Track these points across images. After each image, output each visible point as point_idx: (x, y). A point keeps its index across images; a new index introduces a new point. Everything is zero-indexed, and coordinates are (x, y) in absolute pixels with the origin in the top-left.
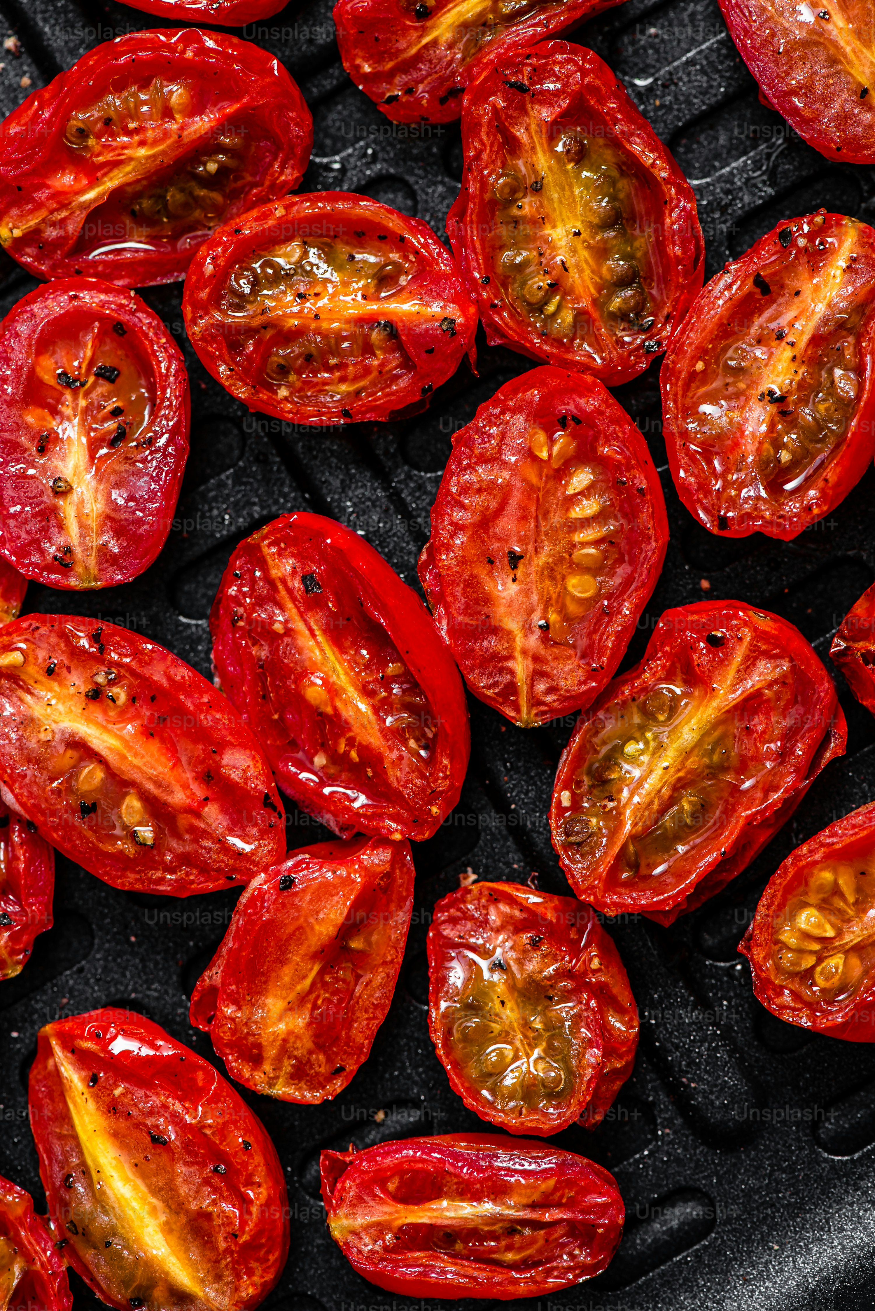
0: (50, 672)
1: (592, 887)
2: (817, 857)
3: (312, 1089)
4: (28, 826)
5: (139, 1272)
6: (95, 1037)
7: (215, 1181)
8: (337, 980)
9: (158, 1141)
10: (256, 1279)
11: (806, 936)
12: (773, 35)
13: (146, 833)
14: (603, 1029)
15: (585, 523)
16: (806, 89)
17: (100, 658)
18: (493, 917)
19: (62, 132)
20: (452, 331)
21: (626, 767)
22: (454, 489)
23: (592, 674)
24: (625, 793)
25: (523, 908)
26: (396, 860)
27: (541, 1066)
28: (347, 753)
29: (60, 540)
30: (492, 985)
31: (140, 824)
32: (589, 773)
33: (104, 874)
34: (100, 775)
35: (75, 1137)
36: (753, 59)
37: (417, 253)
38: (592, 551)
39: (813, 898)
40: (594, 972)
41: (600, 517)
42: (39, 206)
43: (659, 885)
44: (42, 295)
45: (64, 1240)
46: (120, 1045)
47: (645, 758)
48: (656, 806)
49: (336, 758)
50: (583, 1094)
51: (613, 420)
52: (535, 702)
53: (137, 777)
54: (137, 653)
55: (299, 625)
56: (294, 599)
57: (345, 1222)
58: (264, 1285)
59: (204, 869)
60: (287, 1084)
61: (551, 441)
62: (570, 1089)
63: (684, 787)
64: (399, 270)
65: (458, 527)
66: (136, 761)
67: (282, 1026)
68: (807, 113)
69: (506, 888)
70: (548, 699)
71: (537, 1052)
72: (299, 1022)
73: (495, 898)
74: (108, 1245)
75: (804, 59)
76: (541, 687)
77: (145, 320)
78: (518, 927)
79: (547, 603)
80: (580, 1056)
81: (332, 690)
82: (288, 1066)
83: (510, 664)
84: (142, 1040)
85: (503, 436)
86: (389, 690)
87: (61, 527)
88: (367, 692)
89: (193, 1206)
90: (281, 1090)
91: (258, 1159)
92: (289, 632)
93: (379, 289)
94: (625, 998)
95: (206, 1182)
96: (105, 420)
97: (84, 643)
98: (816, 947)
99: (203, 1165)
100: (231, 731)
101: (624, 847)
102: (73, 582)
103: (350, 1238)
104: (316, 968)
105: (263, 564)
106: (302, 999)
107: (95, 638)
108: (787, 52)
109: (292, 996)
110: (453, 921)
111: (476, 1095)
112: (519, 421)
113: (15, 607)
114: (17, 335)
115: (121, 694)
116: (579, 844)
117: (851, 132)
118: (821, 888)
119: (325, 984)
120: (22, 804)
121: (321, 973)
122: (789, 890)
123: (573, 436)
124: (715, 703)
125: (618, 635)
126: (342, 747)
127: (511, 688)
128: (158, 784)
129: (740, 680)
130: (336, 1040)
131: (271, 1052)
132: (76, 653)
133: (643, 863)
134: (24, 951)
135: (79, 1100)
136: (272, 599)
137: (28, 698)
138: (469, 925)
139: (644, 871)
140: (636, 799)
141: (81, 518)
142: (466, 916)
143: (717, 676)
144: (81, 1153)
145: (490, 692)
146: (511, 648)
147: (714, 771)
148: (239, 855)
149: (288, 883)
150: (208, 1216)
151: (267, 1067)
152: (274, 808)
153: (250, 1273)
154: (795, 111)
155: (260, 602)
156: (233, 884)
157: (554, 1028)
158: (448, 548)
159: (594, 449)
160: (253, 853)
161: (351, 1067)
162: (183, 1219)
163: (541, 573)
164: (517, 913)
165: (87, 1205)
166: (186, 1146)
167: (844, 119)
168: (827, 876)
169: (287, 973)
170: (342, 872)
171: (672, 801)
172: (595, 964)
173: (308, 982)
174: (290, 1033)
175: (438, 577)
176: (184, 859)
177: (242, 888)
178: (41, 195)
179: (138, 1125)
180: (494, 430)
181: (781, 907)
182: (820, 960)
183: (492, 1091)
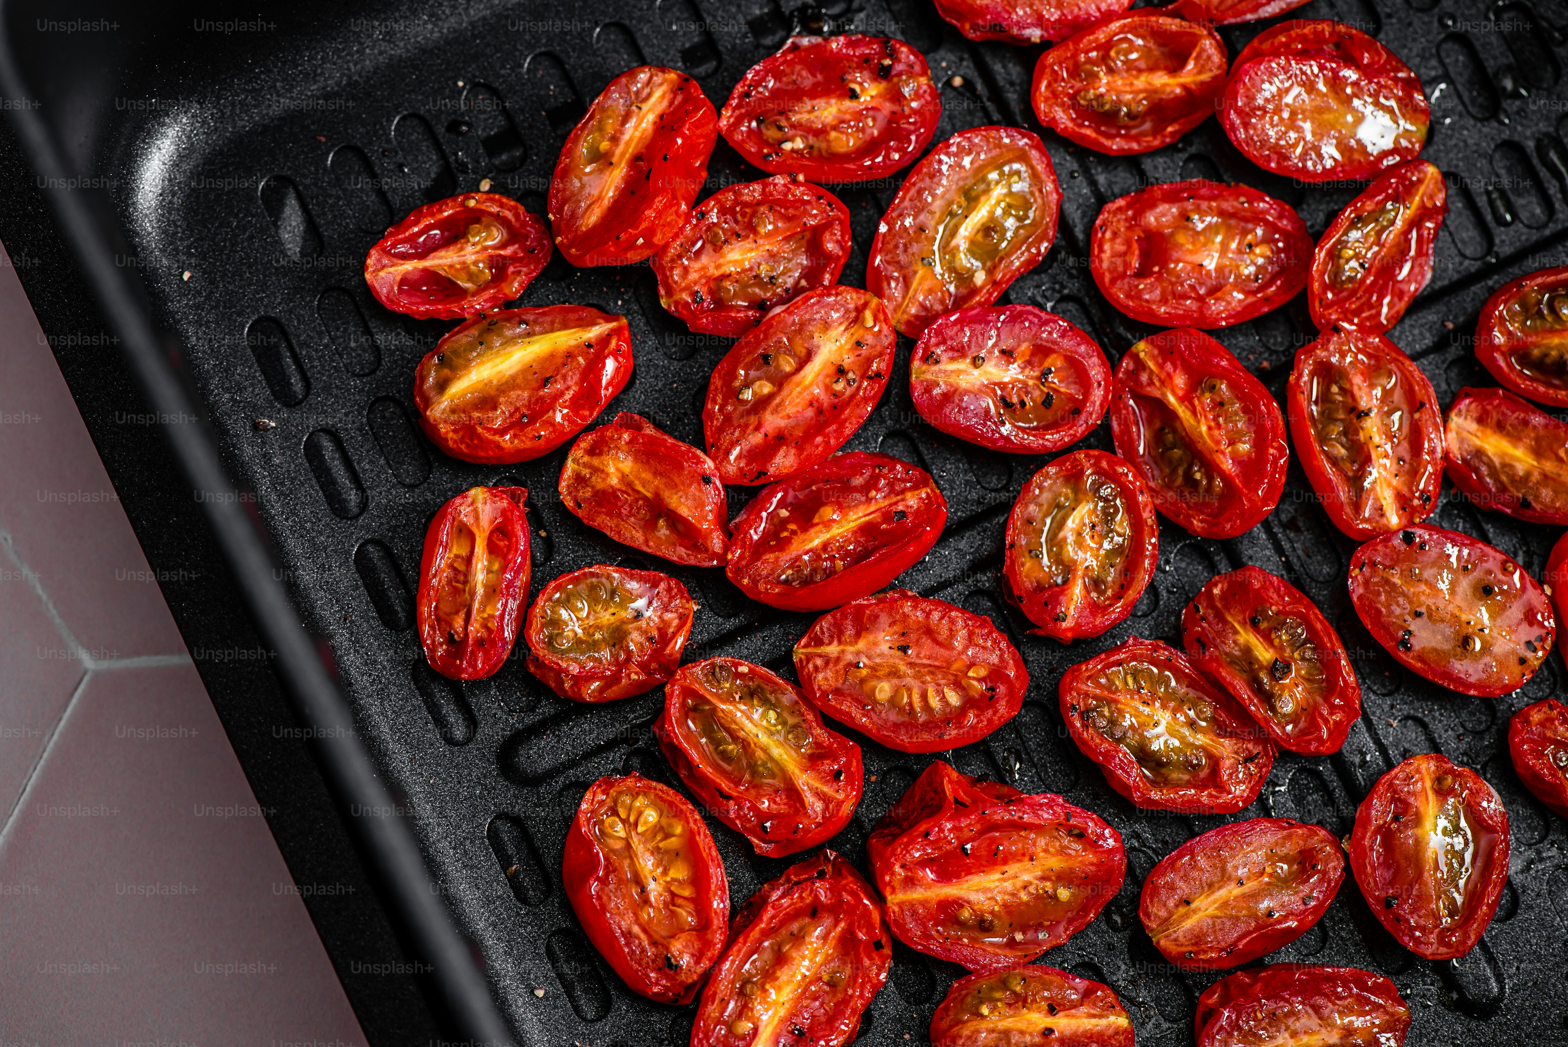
0: (858, 344)
1: (685, 678)
2: (692, 824)
3: (568, 486)
4: (758, 321)
5: (462, 361)
6: (618, 348)
7: (517, 415)
8: (639, 509)
9: (545, 382)
10: (451, 435)
11: (640, 814)
12: (1232, 849)
13: (748, 395)
14: (591, 677)
15: (924, 697)
16: (1193, 865)
17: (864, 376)
18: (668, 616)
19: (1213, 376)
20: (1059, 619)
21: (760, 710)
22: (953, 614)
23: (825, 694)
24: (743, 707)
25: (674, 635)
26: (714, 555)
27: (571, 634)
28: (786, 529)
29: (944, 358)
30: (626, 609)
31: (754, 392)
32: (759, 686)
33: (723, 366)
34: (788, 369)
35: (552, 331)
36: (1218, 834)
37: (1111, 605)
38: (905, 700)
39: (664, 821)
40: (629, 676)
41: (927, 707)
42: (1161, 367)
43: (682, 723)
44: (1103, 364)
45: (485, 317)
46: (610, 365)
47: (764, 723)
48: (734, 726)
49: (784, 522)
50: (550, 658)
51: (990, 721)
52: (809, 658)
53: (785, 392)
54: (866, 400)
55: (873, 508)
56: (890, 505)
57: (481, 497)
58: (446, 439)
59: (720, 430)
60: (573, 471)
61: (980, 680)
62: (555, 651)
63: (744, 747)
64: (1101, 593)
65: (928, 614)
66: (795, 393)
67: (612, 470)
68: (1179, 864)
69: (689, 624)
70: (811, 666)
71: (579, 631)
72: (614, 481)
73: (683, 618)
74: (481, 344)
75: (1214, 866)
76: (819, 662)
77: (1080, 429)
78: (662, 631)
79: (874, 668)
80: (575, 660)
81: (828, 524)
82: (586, 472)
83: (835, 642)
84: (613, 378)
85: (984, 648)
86: (826, 560)
87: (952, 359)
88: (825, 546)
89: (502, 399)
90: (570, 467)
91: (528, 444)
92: (869, 500)
93: (1090, 578)
94: (608, 694)
95: (517, 409)
96: (1019, 396)
97: (874, 367)
98: (632, 819)
99: (529, 408)
100: (809, 456)
101: (709, 702)
102: (916, 364)
103: (470, 500)
104: (648, 495)
105: (915, 488)
106: (630, 485)
107: (878, 374)
108: (1219, 856)
109: (631, 477)
110: (669, 590)
111: (557, 589)
112: (994, 659)
113: (902, 328)
114: (1079, 345)
115: (840, 386)
116: (713, 674)
117: (1163, 892)
118: (671, 825)
119: (637, 500)
120: (773, 317)
121: (645, 498)
122: (671, 804)
123: (982, 695)
124: (797, 771)
125: (848, 714)
126: (793, 527)
127: (819, 642)
128: (779, 405)
129: (810, 789)
130: (599, 504)
131: (596, 461)
132: (869, 361)
133: (696, 715)
134: (677, 310)
135: (577, 335)
136: (892, 491)
137: (842, 328)
138: (666, 599)
139: (691, 715)
140: (739, 714)
141: (959, 372)
142: (672, 598)
143: (813, 774)
144: (542, 333)
145: (818, 628)
146: (846, 643)
147: (752, 767)
148: (728, 452)
149: (707, 480)
150: (495, 408)
151: (586, 459)
152: (757, 478)
153: (455, 431)
154: (1181, 856)
155: (891, 485)
156: (708, 447)
157: (594, 646)
158: (915, 607)
159: (971, 707)
160: (729, 461)
161: (580, 513)
162: (493, 393)
163: (894, 666)
164: (671, 630)
165: (508, 333)
166: (541, 398)
167: (1172, 887)
168: (678, 830)
169: (647, 475)
170: (710, 517)
171: (735, 738)
172: (634, 677)
173: (640, 488)
174: (608, 475)
175: (895, 601)
176: (728, 419)
177: (706, 453)
178: (1169, 366)
179: (557, 370)
180: (989, 644)
181: (662, 799)
182: (624, 822)
183: (558, 600)
